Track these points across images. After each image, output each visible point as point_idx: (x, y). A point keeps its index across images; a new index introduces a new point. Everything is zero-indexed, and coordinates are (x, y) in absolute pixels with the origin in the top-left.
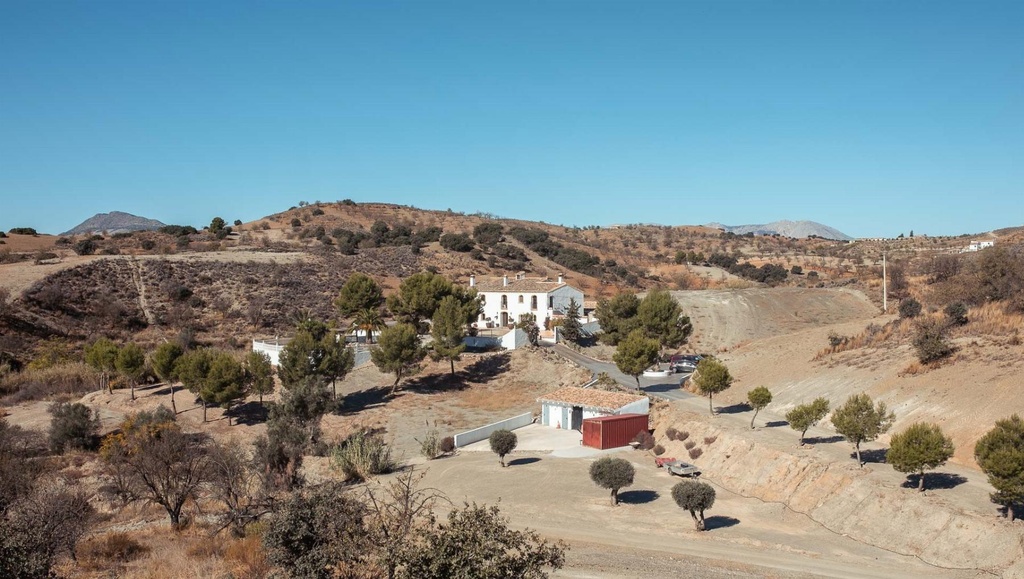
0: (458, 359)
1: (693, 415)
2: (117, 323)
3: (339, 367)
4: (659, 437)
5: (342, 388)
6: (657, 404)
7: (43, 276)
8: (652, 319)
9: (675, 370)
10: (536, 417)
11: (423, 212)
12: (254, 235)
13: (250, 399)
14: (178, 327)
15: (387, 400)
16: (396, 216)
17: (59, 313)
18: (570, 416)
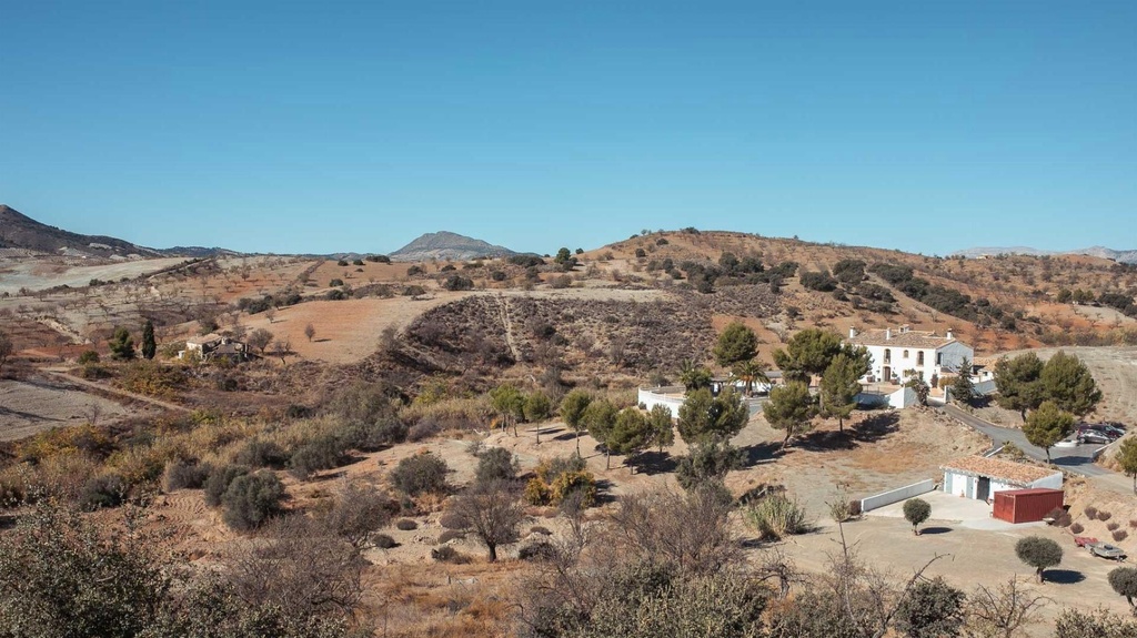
0: (848, 418)
1: (1114, 495)
2: (487, 360)
3: (736, 423)
4: (1077, 513)
5: (739, 441)
6: (1071, 479)
7: (421, 312)
8: (1057, 385)
9: (1083, 440)
10: (938, 484)
11: (772, 240)
12: (601, 267)
13: (655, 449)
14: (543, 364)
15: (778, 456)
16: (742, 246)
17: (436, 348)
18: (975, 486)
